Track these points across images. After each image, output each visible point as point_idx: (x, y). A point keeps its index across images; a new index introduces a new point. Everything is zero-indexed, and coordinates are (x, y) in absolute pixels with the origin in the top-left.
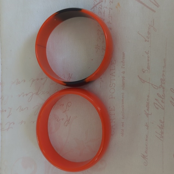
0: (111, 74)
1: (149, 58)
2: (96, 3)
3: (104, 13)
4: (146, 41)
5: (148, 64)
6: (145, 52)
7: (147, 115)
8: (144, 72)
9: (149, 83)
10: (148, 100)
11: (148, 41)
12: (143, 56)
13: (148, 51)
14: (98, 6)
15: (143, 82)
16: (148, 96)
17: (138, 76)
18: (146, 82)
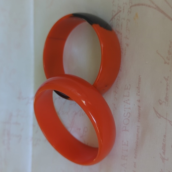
0: (124, 102)
1: (168, 86)
2: (114, 14)
3: (122, 26)
4: (165, 63)
5: (167, 94)
6: (164, 77)
7: (163, 159)
8: (161, 104)
9: (166, 119)
10: (164, 141)
11: (168, 64)
12: (161, 82)
13: (168, 77)
14: (116, 17)
15: (159, 116)
16: (165, 136)
17: (154, 108)
18: (162, 117)
